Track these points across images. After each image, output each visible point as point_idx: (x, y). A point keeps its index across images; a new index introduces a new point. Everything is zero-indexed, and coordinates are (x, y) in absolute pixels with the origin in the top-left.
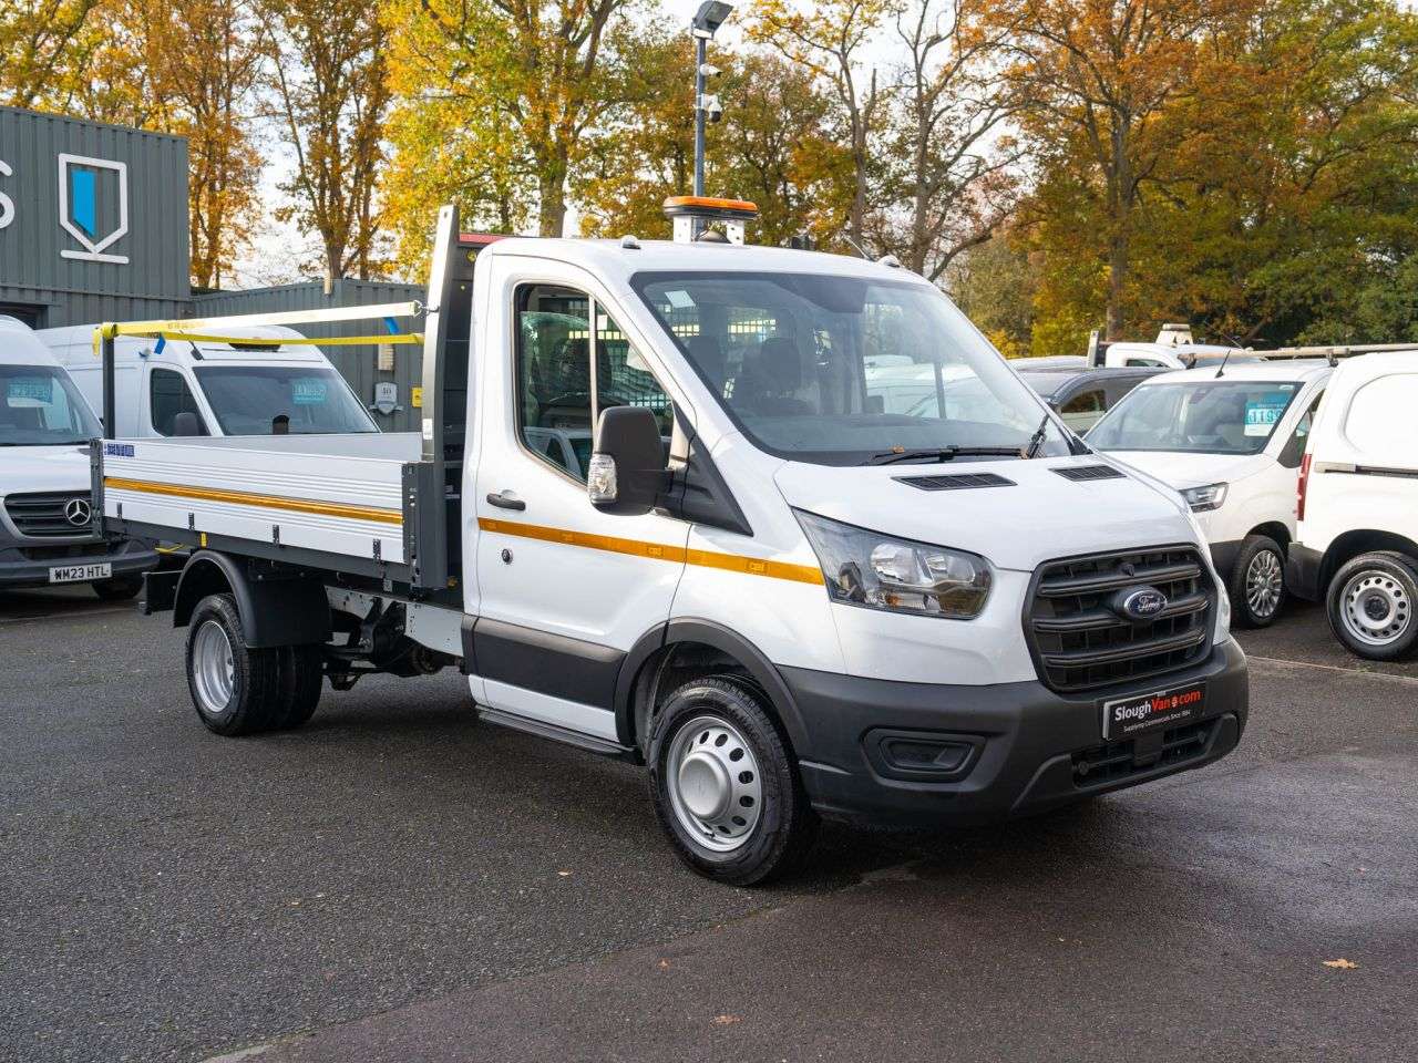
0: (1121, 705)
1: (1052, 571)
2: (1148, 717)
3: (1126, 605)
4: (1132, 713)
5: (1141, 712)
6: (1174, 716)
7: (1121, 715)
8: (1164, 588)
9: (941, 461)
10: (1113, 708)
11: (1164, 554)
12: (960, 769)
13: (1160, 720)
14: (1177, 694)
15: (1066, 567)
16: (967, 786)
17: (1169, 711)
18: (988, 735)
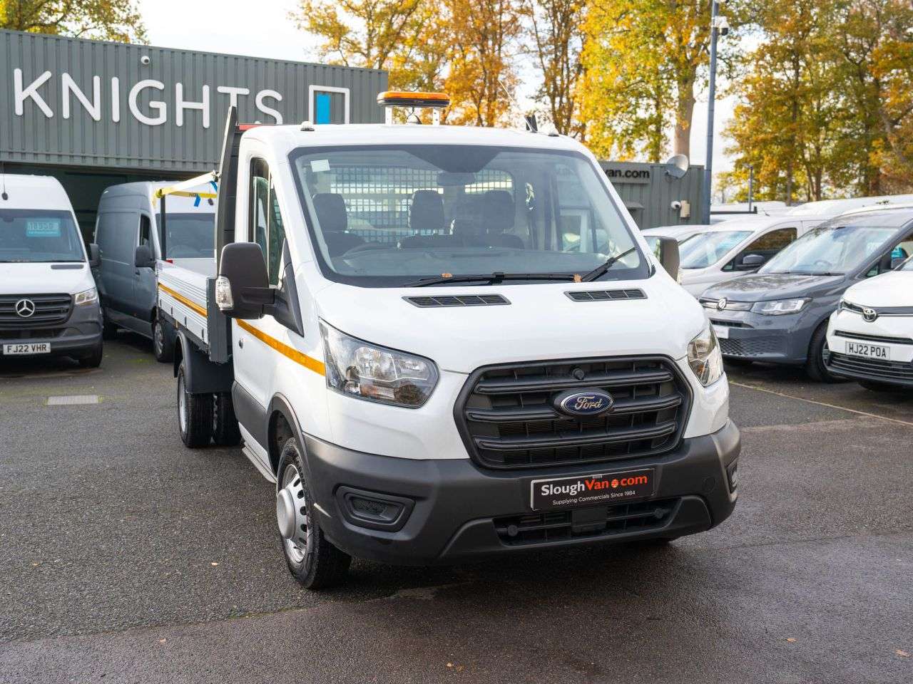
0: (549, 483)
1: (489, 374)
2: (580, 494)
3: (563, 403)
4: (562, 490)
5: (572, 490)
6: (613, 495)
7: (546, 491)
8: (612, 390)
9: (490, 284)
10: (538, 486)
11: (632, 363)
12: (396, 522)
13: (596, 498)
14: (619, 477)
15: (512, 371)
16: (401, 536)
17: (611, 490)
18: (417, 499)
